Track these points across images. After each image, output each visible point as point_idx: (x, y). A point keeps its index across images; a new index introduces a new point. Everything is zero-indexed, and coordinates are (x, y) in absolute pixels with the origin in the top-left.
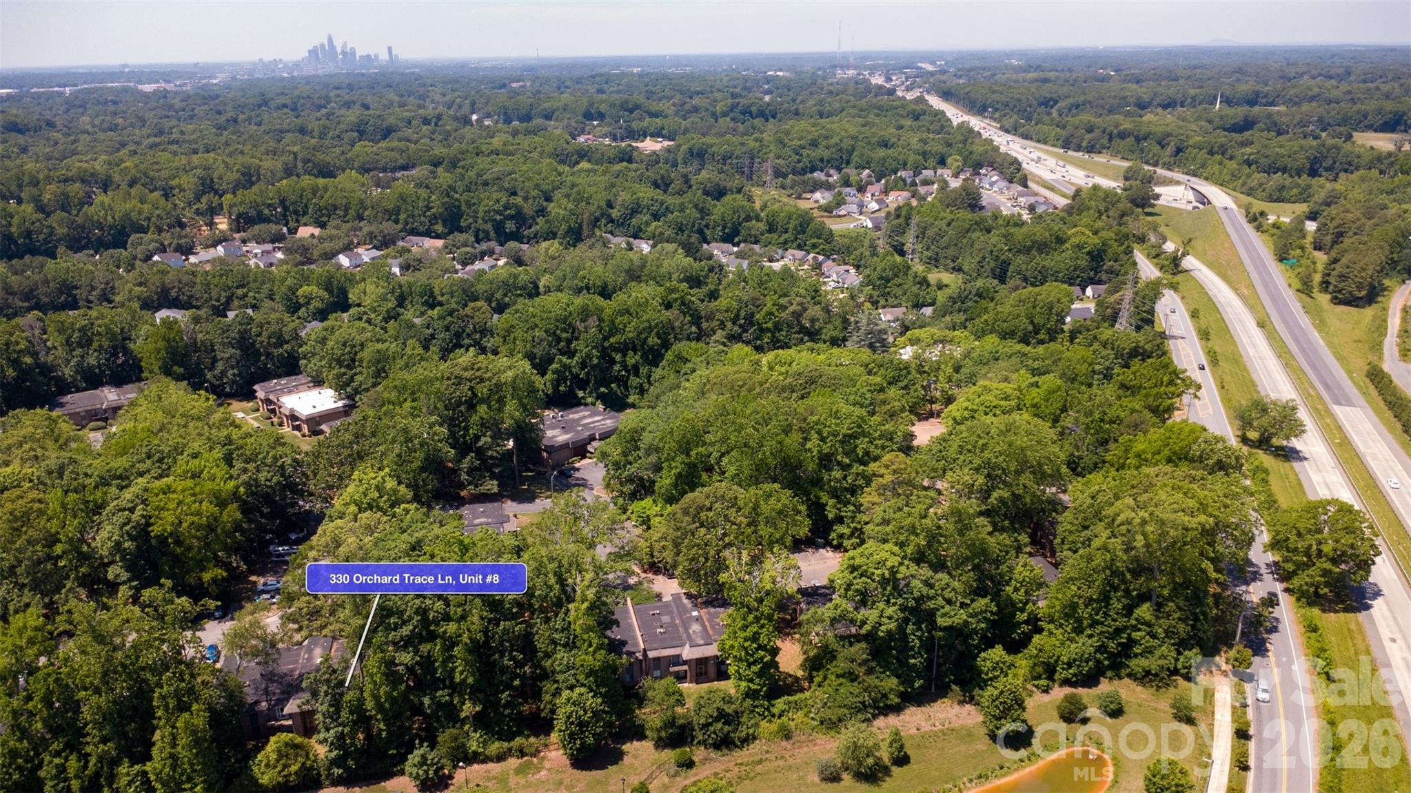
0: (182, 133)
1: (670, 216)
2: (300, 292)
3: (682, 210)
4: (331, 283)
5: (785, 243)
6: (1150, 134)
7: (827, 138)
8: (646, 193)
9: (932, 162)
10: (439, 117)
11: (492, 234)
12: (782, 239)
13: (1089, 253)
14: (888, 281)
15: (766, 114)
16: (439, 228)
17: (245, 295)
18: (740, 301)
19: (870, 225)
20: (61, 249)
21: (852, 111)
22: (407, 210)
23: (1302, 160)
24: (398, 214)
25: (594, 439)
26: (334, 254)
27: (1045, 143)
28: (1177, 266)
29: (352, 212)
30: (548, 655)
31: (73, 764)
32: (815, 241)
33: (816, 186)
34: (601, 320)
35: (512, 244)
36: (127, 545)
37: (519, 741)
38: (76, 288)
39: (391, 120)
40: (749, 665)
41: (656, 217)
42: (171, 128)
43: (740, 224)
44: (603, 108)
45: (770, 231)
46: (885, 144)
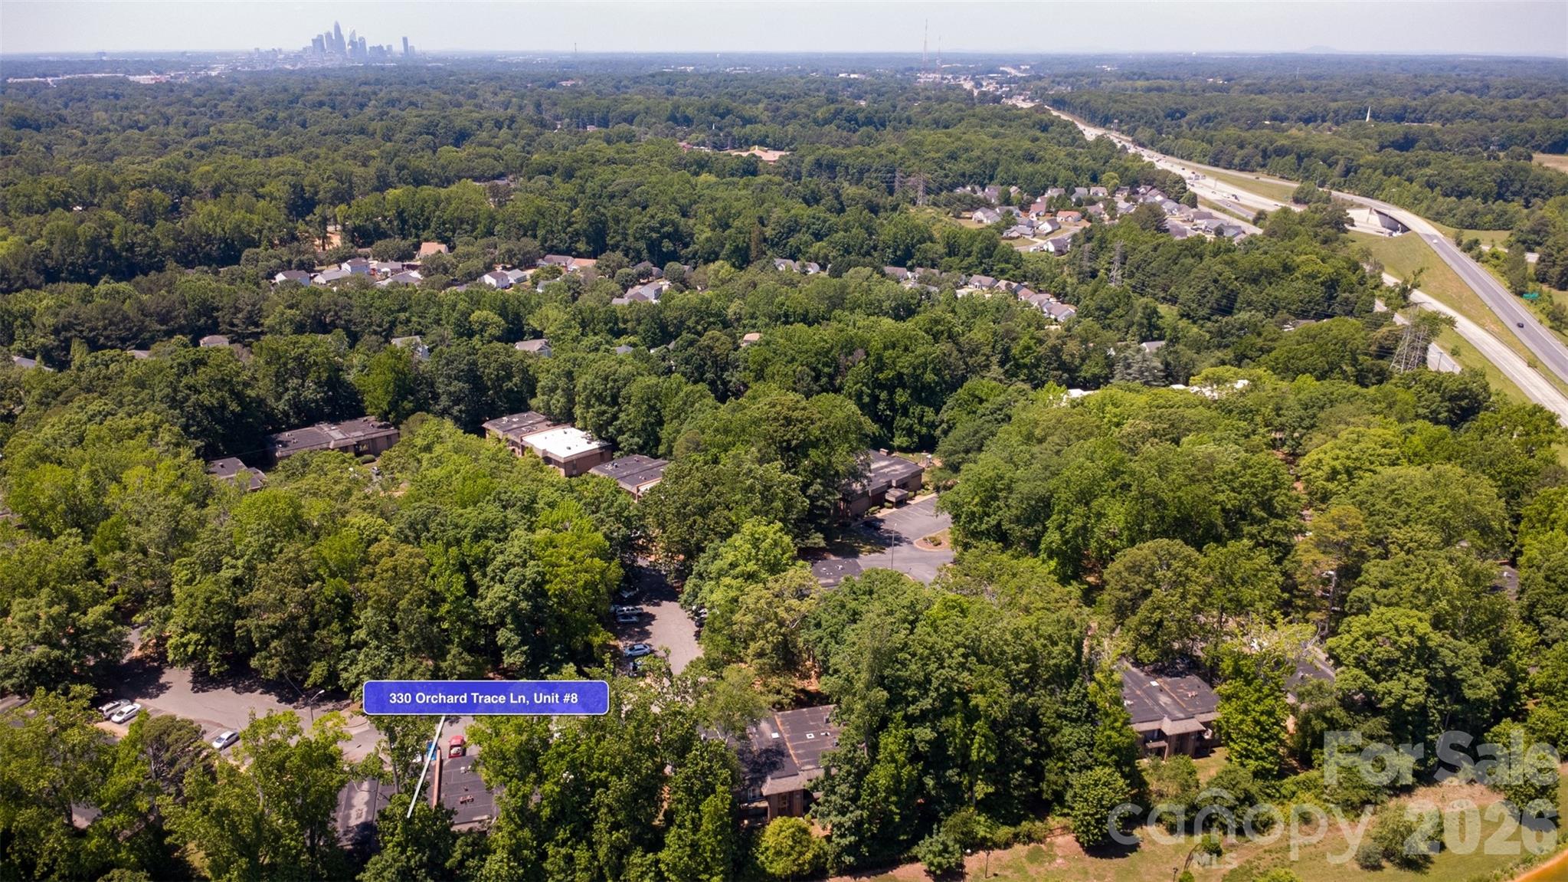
0: (220, 132)
2: (474, 317)
4: (506, 308)
5: (968, 268)
6: (1313, 151)
7: (966, 150)
8: (799, 209)
9: (1086, 179)
10: (512, 120)
11: (645, 254)
12: (965, 263)
13: (1323, 283)
14: (1108, 311)
15: (875, 122)
16: (582, 246)
17: (408, 321)
18: (995, 333)
19: (1052, 248)
20: (171, 264)
21: (972, 120)
22: (545, 225)
23: (1489, 184)
24: (534, 230)
25: (890, 486)
26: (480, 274)
27: (1190, 159)
28: (1405, 298)
29: (481, 227)
30: (1054, 731)
31: (582, 855)
32: (1003, 265)
33: (975, 205)
34: (868, 354)
35: (672, 265)
36: (523, 605)
37: (1025, 826)
38: (217, 309)
39: (459, 123)
40: (1262, 742)
41: (818, 236)
42: (208, 127)
43: (913, 246)
44: (689, 112)
45: (950, 254)
46: (1031, 158)
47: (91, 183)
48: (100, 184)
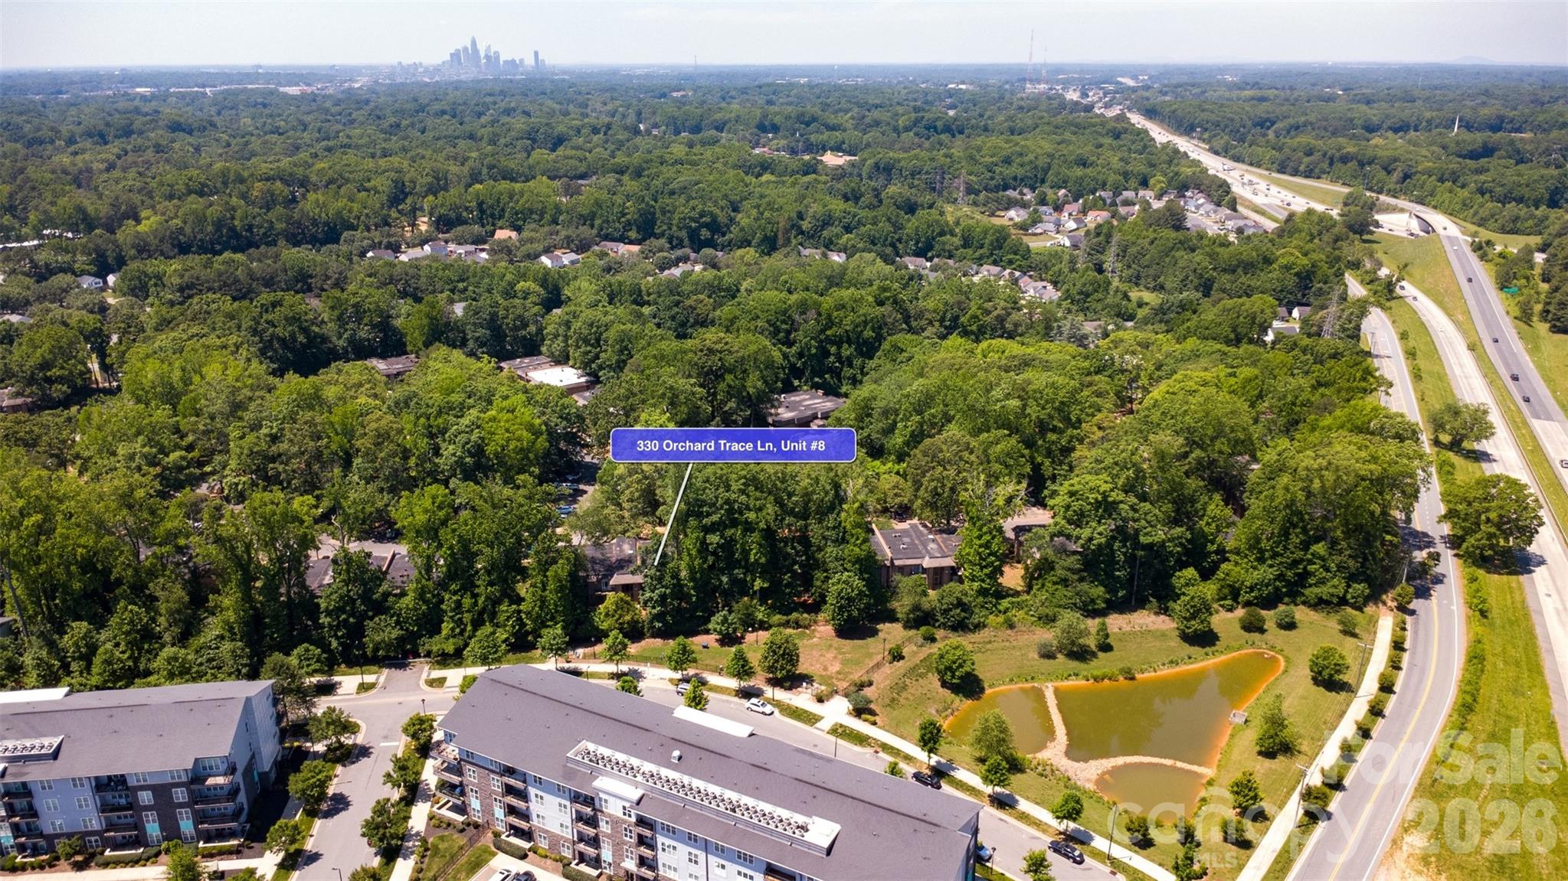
0: (348, 137)
1: (863, 229)
2: (518, 287)
3: (875, 224)
4: (546, 280)
5: (980, 258)
6: (1375, 158)
7: (1021, 155)
8: (837, 206)
9: (1133, 183)
10: (609, 127)
11: (686, 242)
12: (977, 254)
13: (1297, 274)
14: (1088, 295)
15: (953, 129)
16: (633, 234)
17: (465, 289)
19: (1068, 243)
20: (282, 242)
21: (1046, 128)
22: (602, 216)
23: (1541, 190)
24: (593, 220)
25: (816, 418)
26: (537, 256)
27: (1259, 166)
28: (1391, 291)
29: (547, 217)
32: (1011, 256)
33: (1010, 204)
34: (819, 314)
35: (707, 251)
37: (795, 615)
38: (311, 277)
39: (561, 129)
41: (848, 229)
42: (338, 132)
43: (934, 239)
44: (777, 120)
45: (964, 246)
46: (1083, 163)
47: (224, 176)
48: (232, 177)
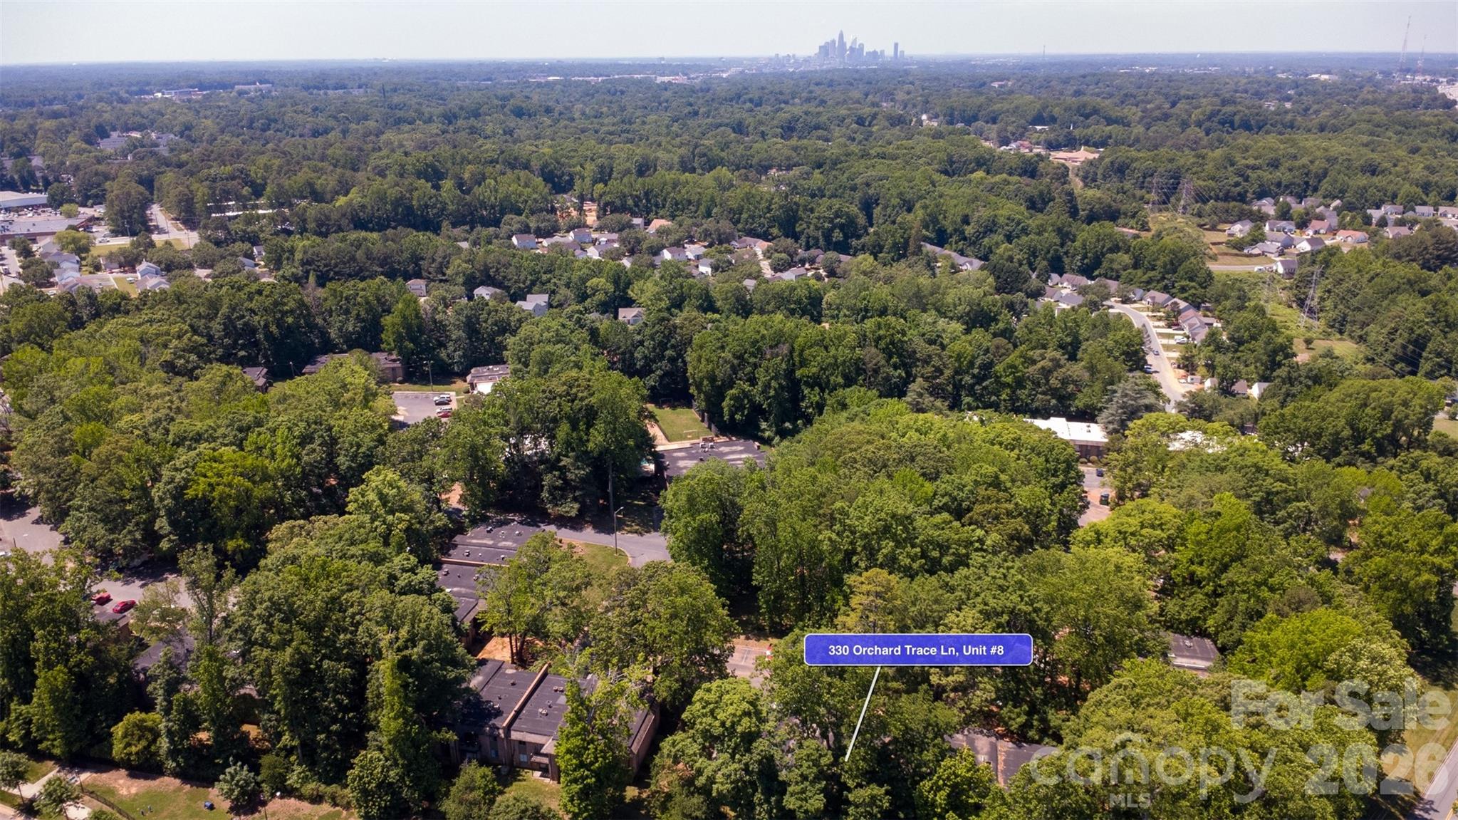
1: (1024, 239)
2: (588, 284)
3: (1039, 234)
4: (619, 278)
5: (1148, 282)
7: (1294, 158)
11: (822, 242)
12: (1145, 278)
16: (773, 231)
21: (1364, 126)
22: (749, 209)
24: (739, 214)
26: (660, 249)
29: (702, 209)
32: (1184, 283)
34: (792, 348)
35: (832, 255)
36: (167, 502)
41: (1010, 238)
43: (1103, 255)
45: (1136, 266)
46: (1373, 170)
